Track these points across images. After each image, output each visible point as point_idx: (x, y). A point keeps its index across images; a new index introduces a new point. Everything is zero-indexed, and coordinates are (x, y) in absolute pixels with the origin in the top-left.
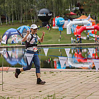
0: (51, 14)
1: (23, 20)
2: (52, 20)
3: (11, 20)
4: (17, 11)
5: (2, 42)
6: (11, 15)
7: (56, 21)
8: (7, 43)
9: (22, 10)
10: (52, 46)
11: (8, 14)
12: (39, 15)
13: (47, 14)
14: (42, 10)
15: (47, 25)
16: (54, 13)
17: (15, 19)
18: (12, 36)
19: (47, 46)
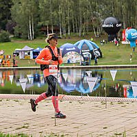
0: (120, 25)
1: (82, 32)
2: (121, 33)
3: (67, 32)
4: (74, 20)
6: (67, 25)
7: (127, 34)
9: (81, 19)
10: (121, 67)
12: (104, 26)
13: (115, 25)
14: (108, 19)
15: (115, 40)
16: (124, 24)
17: (72, 31)
18: (68, 53)
19: (115, 67)
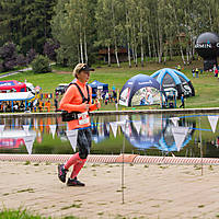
1: (163, 56)
3: (139, 56)
4: (151, 37)
5: (121, 102)
6: (140, 46)
8: (129, 105)
9: (161, 36)
11: (133, 45)
12: (197, 46)
13: (214, 44)
14: (203, 35)
15: (215, 68)
17: (147, 54)
18: (141, 90)
19: (215, 111)
